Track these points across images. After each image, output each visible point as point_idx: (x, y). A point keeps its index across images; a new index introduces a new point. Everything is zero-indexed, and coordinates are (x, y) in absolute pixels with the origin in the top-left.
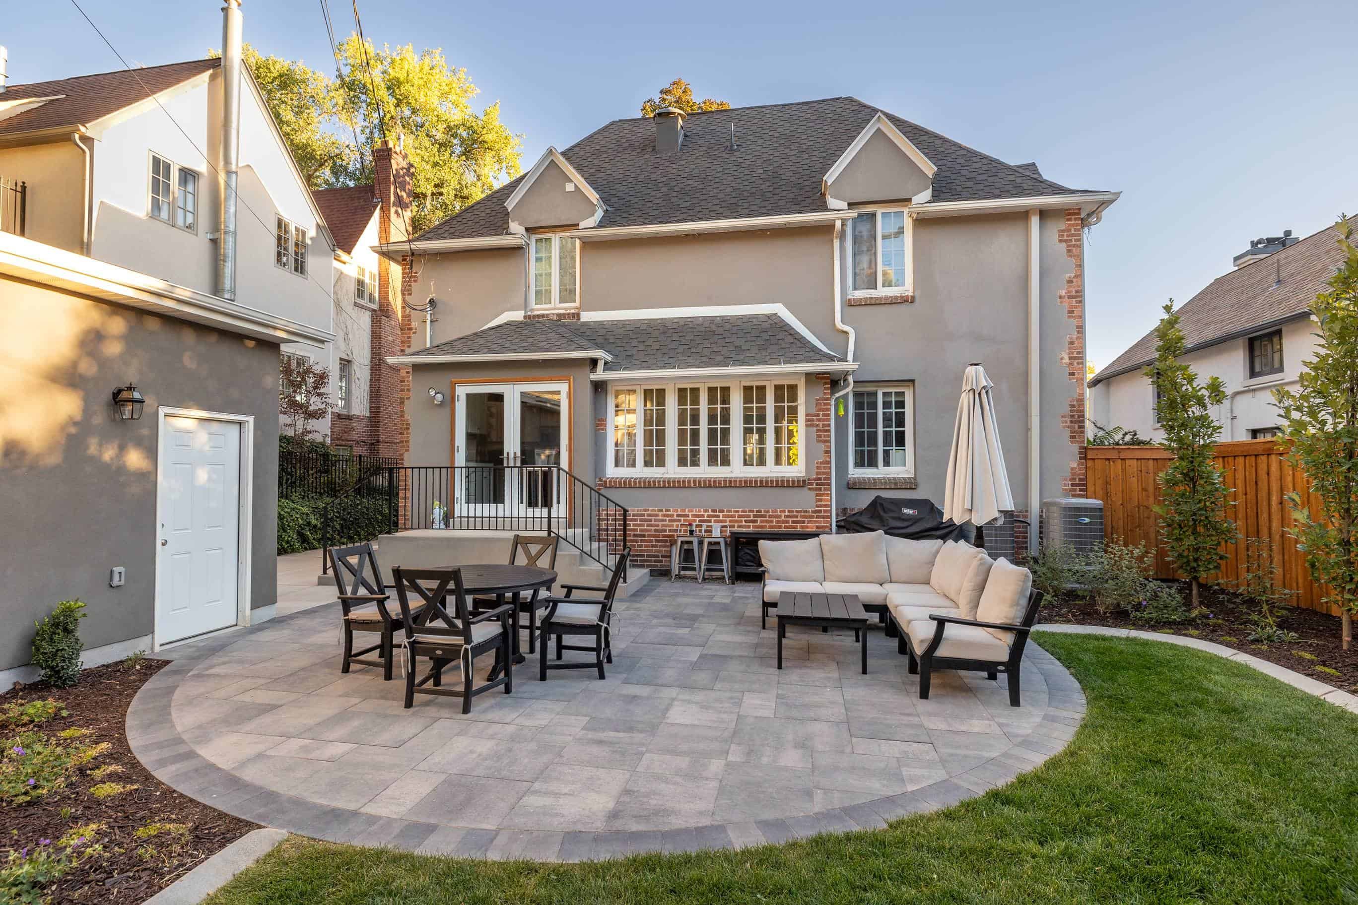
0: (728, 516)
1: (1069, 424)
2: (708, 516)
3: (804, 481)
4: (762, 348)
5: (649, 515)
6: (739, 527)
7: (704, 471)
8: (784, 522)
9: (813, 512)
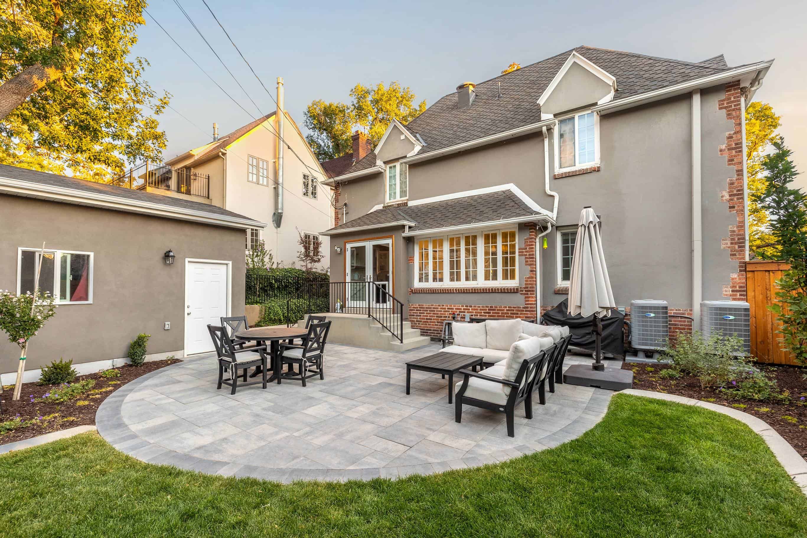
0: (475, 310)
1: (729, 245)
2: (464, 309)
3: (517, 289)
4: (495, 211)
5: (434, 308)
6: (480, 316)
7: (463, 284)
8: (506, 313)
9: (523, 308)
